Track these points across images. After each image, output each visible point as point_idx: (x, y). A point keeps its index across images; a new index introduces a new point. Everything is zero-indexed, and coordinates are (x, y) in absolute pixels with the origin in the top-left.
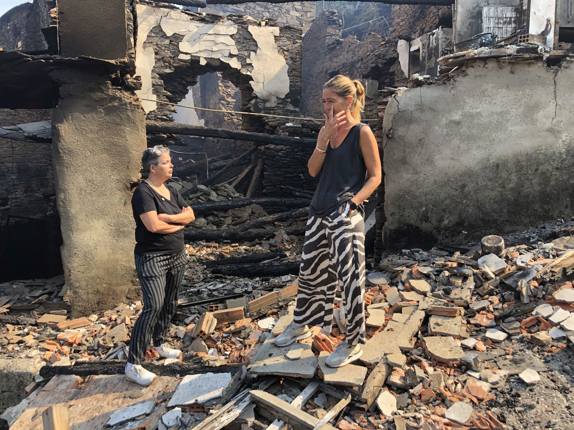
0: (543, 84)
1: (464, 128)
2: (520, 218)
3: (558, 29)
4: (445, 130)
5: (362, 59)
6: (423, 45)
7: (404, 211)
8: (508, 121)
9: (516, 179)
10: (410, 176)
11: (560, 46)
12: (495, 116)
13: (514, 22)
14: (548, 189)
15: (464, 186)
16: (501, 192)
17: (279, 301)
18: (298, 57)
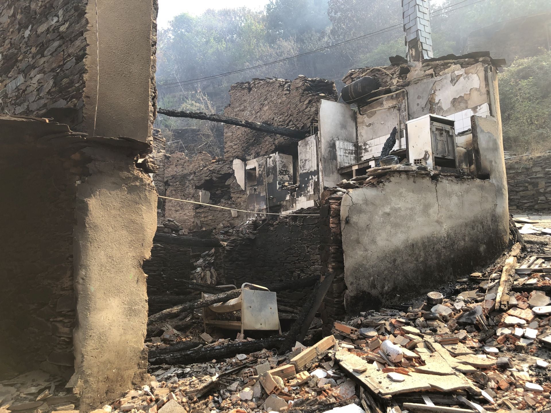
0: (431, 191)
1: (392, 218)
2: (428, 283)
3: (434, 158)
4: (382, 219)
5: (195, 173)
6: (259, 165)
7: (359, 280)
8: (415, 214)
9: (423, 255)
10: (362, 252)
11: (436, 168)
12: (408, 210)
13: (354, 153)
14: (441, 262)
15: (395, 260)
16: (416, 264)
17: (318, 355)
18: (161, 164)
